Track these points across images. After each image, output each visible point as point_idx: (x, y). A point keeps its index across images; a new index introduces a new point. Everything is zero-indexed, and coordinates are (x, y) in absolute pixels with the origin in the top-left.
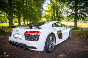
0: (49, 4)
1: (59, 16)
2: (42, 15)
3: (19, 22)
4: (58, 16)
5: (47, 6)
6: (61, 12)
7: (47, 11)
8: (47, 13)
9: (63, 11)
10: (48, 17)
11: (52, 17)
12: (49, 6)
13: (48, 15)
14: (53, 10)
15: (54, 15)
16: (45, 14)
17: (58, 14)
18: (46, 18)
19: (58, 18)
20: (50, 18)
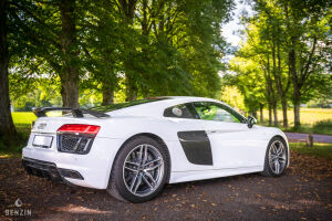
0: (249, 20)
1: (303, 78)
2: (221, 74)
4: (295, 78)
5: (242, 27)
7: (241, 55)
8: (245, 65)
9: (325, 49)
10: (250, 81)
11: (269, 81)
12: (254, 29)
13: (249, 72)
14: (270, 50)
15: (277, 72)
16: (237, 69)
18: (242, 90)
19: (299, 86)
20: (258, 88)
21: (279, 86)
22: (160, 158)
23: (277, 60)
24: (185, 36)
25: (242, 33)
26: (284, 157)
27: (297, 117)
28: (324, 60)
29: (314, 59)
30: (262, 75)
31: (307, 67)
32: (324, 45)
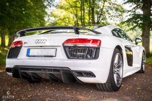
9: (109, 7)
13: (64, 18)
16: (56, 17)
31: (100, 16)
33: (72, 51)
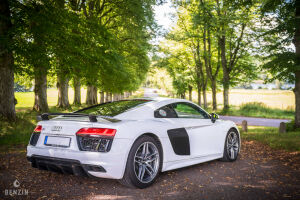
0: (180, 4)
2: (150, 55)
3: (40, 90)
4: (224, 62)
5: (174, 11)
6: (240, 40)
7: (172, 37)
8: (175, 47)
10: (179, 64)
11: (199, 64)
12: (185, 12)
13: (179, 55)
14: (200, 34)
15: (207, 57)
16: (166, 52)
17: (224, 52)
18: (170, 71)
19: (228, 71)
20: (188, 71)
21: (209, 70)
22: (156, 152)
23: (207, 44)
24: (114, 16)
25: (174, 16)
26: (237, 145)
27: (226, 100)
28: (252, 47)
29: (242, 45)
30: (191, 58)
31: (236, 52)
32: (251, 31)
33: (85, 141)
